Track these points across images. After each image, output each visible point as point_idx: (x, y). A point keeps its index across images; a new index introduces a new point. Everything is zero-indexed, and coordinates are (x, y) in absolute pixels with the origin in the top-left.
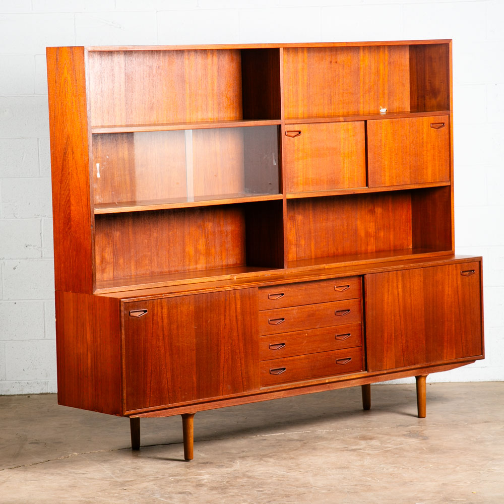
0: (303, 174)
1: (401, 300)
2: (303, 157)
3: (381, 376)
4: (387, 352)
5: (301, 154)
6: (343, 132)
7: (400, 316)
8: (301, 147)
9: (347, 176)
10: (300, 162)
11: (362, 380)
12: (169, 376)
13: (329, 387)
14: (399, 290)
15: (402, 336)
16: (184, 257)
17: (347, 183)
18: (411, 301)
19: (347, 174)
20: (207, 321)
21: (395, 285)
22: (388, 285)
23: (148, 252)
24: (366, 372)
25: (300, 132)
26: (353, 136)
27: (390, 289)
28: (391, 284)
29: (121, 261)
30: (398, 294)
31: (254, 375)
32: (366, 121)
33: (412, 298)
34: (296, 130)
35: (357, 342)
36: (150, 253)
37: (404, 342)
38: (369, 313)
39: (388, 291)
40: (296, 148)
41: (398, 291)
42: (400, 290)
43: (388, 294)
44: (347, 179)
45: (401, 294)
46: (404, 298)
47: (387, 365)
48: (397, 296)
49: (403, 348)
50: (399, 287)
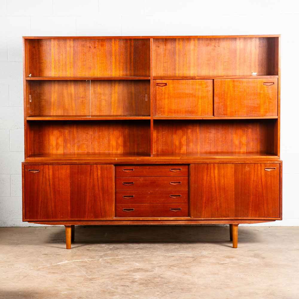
0: (168, 107)
1: (216, 180)
2: (168, 97)
3: (200, 221)
4: (205, 208)
5: (167, 96)
6: (197, 85)
7: (216, 189)
8: (167, 92)
9: (200, 109)
10: (166, 100)
11: (187, 221)
12: (53, 204)
13: (162, 222)
14: (215, 174)
15: (217, 200)
16: (109, 146)
17: (200, 113)
18: (225, 182)
19: (200, 108)
20: (78, 179)
21: (212, 171)
22: (207, 171)
23: (86, 142)
24: (190, 217)
25: (166, 84)
26: (205, 87)
27: (209, 173)
28: (209, 171)
29: (69, 145)
31: (109, 211)
32: (213, 80)
33: (226, 180)
34: (164, 83)
35: (186, 200)
36: (87, 143)
37: (218, 204)
38: (192, 185)
40: (163, 92)
42: (216, 175)
43: (207, 176)
44: (200, 111)
45: (217, 177)
46: (219, 180)
47: (204, 215)
48: (214, 178)
49: (217, 208)
50: (215, 173)
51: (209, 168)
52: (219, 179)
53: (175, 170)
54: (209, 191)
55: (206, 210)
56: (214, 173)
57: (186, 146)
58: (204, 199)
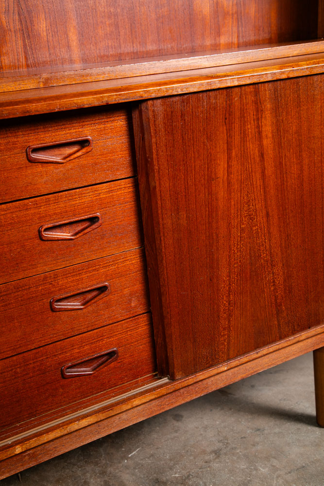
1: (270, 170)
4: (230, 315)
7: (268, 215)
14: (265, 142)
15: (273, 266)
18: (302, 170)
21: (251, 128)
22: (229, 131)
24: (165, 380)
27: (237, 139)
28: (237, 126)
30: (262, 155)
33: (306, 161)
35: (134, 303)
37: (280, 280)
39: (229, 150)
41: (261, 146)
42: (267, 142)
43: (229, 158)
45: (270, 153)
46: (280, 165)
47: (228, 350)
48: (258, 159)
49: (276, 297)
50: (264, 134)
51: (237, 114)
52: (281, 163)
53: (57, 151)
54: (242, 230)
55: (232, 323)
56: (260, 133)
57: (19, 35)
58: (224, 272)
